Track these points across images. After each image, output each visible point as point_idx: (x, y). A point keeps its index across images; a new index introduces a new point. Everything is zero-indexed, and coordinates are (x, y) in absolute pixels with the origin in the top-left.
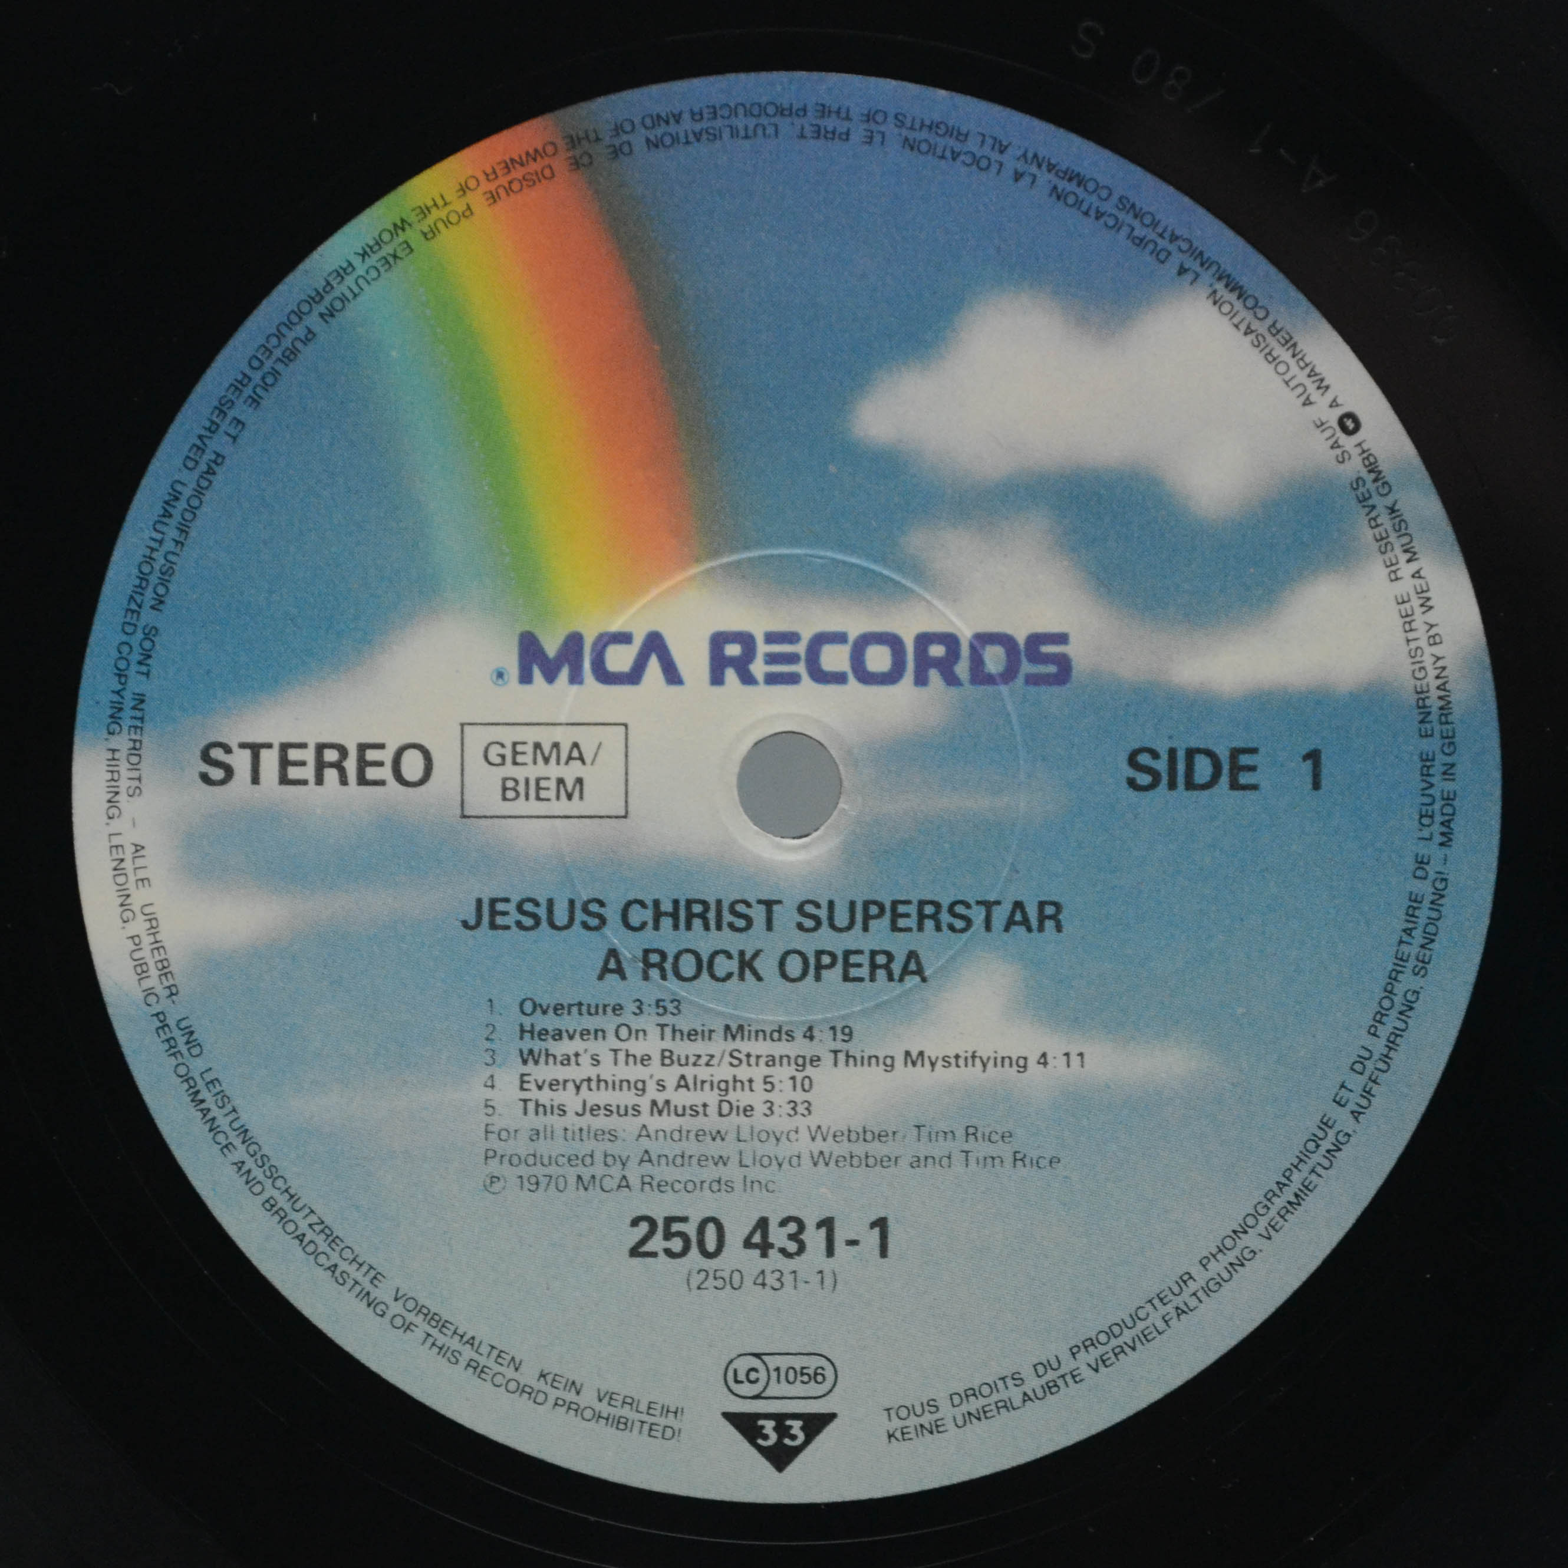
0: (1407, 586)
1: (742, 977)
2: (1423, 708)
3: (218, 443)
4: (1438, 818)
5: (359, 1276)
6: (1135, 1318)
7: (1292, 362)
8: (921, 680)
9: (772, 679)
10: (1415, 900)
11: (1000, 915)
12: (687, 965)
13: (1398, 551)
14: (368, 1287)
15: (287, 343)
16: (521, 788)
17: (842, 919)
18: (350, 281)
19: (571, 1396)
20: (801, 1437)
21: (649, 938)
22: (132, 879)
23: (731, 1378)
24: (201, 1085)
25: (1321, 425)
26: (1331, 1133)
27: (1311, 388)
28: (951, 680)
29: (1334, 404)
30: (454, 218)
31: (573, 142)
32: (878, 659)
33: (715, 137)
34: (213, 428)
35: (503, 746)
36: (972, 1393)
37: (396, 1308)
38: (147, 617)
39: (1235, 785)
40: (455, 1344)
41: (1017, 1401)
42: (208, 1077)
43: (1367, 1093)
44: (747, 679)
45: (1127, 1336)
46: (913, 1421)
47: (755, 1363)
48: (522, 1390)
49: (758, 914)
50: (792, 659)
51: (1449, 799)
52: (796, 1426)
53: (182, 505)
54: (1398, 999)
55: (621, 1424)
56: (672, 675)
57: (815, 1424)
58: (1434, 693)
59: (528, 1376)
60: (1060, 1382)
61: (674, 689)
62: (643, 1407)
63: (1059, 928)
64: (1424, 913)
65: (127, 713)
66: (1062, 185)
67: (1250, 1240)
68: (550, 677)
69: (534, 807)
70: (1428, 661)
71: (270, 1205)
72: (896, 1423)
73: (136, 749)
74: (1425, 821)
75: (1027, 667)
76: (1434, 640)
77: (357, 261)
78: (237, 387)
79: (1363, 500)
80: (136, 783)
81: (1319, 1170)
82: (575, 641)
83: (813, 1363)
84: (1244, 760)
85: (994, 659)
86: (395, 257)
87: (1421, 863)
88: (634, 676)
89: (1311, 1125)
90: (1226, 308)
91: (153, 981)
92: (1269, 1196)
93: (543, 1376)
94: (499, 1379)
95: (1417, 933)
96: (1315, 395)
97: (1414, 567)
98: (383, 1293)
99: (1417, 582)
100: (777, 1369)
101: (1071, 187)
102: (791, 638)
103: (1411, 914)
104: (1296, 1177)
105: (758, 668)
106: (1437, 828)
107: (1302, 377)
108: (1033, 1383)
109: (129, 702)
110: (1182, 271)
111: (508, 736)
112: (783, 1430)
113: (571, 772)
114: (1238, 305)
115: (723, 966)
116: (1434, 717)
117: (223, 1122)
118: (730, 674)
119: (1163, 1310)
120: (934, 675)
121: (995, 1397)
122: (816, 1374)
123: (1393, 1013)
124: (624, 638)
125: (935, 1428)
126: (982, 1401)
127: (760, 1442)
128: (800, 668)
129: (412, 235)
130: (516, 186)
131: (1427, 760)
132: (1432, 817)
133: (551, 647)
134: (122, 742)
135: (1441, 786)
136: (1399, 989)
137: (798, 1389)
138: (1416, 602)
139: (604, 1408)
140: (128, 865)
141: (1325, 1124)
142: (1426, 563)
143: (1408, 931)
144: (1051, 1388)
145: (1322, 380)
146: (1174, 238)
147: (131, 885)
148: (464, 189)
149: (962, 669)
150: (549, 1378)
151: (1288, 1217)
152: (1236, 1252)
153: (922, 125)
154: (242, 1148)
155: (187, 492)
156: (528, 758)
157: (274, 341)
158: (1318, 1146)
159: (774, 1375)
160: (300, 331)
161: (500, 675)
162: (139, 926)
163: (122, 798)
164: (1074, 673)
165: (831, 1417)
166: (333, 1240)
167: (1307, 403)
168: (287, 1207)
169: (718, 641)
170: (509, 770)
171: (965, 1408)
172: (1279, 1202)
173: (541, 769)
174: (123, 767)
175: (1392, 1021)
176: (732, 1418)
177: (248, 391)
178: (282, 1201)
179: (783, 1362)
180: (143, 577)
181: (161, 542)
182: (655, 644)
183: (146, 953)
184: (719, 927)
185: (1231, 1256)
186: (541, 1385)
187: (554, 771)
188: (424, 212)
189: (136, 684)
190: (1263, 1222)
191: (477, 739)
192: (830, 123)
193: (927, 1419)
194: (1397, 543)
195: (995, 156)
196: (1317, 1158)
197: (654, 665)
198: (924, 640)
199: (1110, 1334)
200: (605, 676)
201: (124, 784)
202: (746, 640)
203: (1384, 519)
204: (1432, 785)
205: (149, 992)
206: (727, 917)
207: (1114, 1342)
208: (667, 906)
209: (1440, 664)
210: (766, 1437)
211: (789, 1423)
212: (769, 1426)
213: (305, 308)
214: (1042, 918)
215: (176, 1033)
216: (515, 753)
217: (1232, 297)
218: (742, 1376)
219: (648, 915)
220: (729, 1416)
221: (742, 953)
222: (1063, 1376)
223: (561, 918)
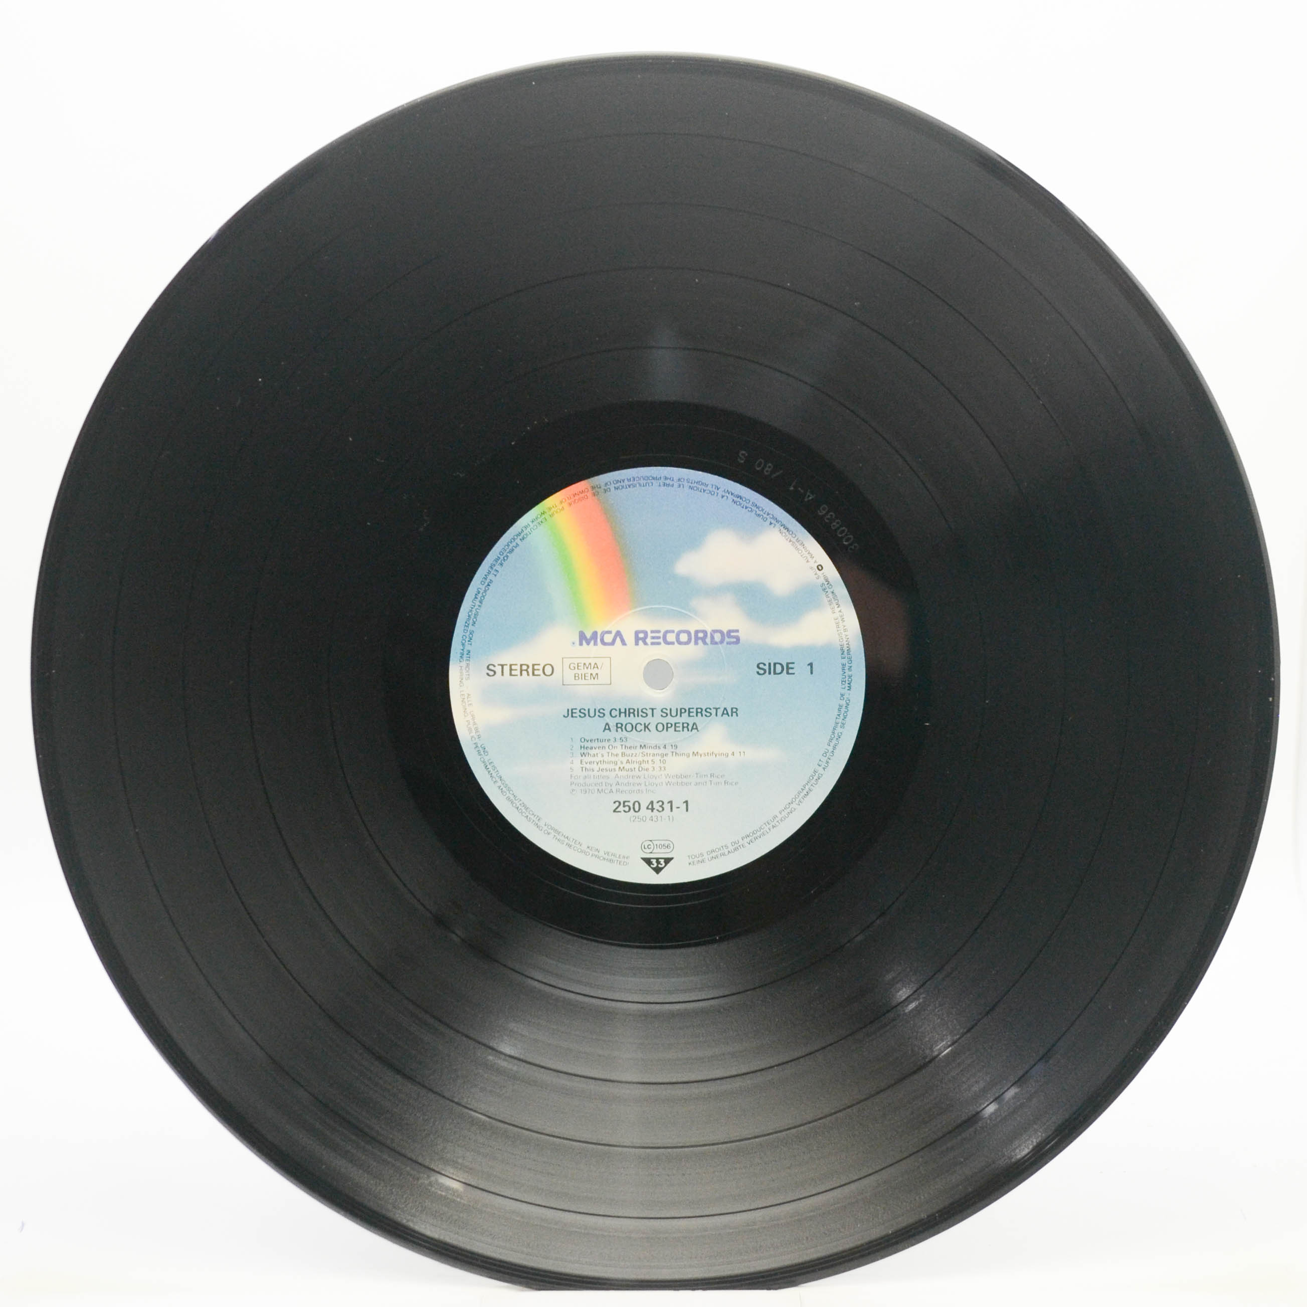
0: (837, 615)
1: (645, 730)
2: (842, 649)
3: (491, 577)
4: (847, 682)
5: (535, 819)
6: (761, 828)
7: (803, 550)
8: (696, 643)
9: (653, 644)
10: (841, 706)
11: (720, 712)
12: (629, 727)
13: (835, 604)
14: (537, 822)
15: (510, 547)
16: (580, 676)
17: (674, 713)
18: (528, 529)
19: (596, 853)
20: (664, 864)
21: (617, 720)
22: (467, 704)
23: (643, 848)
24: (488, 764)
25: (811, 568)
26: (817, 774)
27: (809, 557)
28: (705, 643)
29: (815, 562)
30: (558, 511)
31: (593, 488)
32: (684, 637)
33: (634, 486)
34: (489, 573)
35: (574, 664)
36: (713, 851)
37: (545, 828)
38: (471, 628)
39: (788, 673)
40: (562, 838)
41: (727, 853)
42: (490, 762)
43: (827, 762)
44: (645, 643)
45: (758, 834)
46: (696, 859)
47: (650, 843)
48: (582, 851)
49: (650, 712)
50: (659, 638)
51: (850, 677)
52: (662, 861)
53: (480, 595)
54: (836, 735)
55: (611, 861)
56: (624, 643)
57: (668, 861)
58: (845, 646)
59: (584, 847)
60: (739, 848)
61: (624, 647)
62: (618, 856)
63: (737, 715)
64: (843, 710)
65: (465, 655)
66: (735, 499)
67: (794, 806)
68: (588, 644)
69: (583, 682)
70: (844, 637)
71: (508, 798)
72: (691, 860)
73: (468, 665)
74: (843, 683)
75: (727, 639)
76: (845, 630)
77: (530, 524)
78: (496, 560)
79: (824, 590)
80: (468, 676)
81: (813, 785)
82: (595, 633)
83: (667, 843)
84: (790, 666)
85: (717, 637)
86: (542, 522)
87: (842, 695)
88: (613, 643)
89: (811, 772)
90: (784, 534)
91: (473, 734)
92: (799, 793)
93: (588, 847)
94: (575, 849)
95: (842, 716)
96: (810, 559)
97: (839, 609)
98: (541, 824)
99: (840, 613)
100: (657, 845)
101: (739, 499)
102: (659, 632)
103: (839, 710)
104: (807, 787)
105: (649, 640)
106: (847, 685)
107: (806, 554)
108: (731, 848)
109: (465, 653)
110: (771, 524)
111: (576, 661)
112: (658, 862)
113: (594, 672)
114: (787, 533)
115: (639, 727)
116: (846, 653)
117: (494, 775)
118: (641, 642)
119: (768, 826)
120: (700, 642)
121: (720, 852)
122: (668, 846)
123: (835, 739)
124: (609, 632)
125: (703, 861)
126: (716, 854)
127: (652, 866)
128: (661, 640)
129: (546, 516)
130: (577, 501)
131: (844, 665)
132: (845, 682)
133: (588, 635)
134: (464, 664)
135: (848, 673)
136: (836, 732)
137: (663, 850)
138: (840, 619)
139: (606, 856)
140: (466, 700)
141: (815, 772)
142: (842, 608)
143: (839, 715)
144: (735, 849)
145: (812, 555)
146: (768, 514)
147: (467, 706)
148: (561, 502)
149: (708, 640)
150: (590, 848)
151: (805, 798)
152: (790, 809)
153: (695, 482)
154: (500, 782)
155: (481, 591)
156: (582, 668)
157: (507, 547)
158: (813, 778)
159: (655, 846)
160: (514, 544)
161: (574, 643)
162: (469, 718)
163: (464, 681)
164: (741, 641)
165: (672, 859)
166: (527, 809)
167: (808, 561)
168: (513, 799)
169: (637, 633)
170: (576, 671)
171: (711, 855)
172: (802, 795)
173: (586, 671)
174: (464, 671)
175: (834, 741)
176: (644, 859)
177: (499, 561)
178: (512, 797)
179: (658, 843)
180: (469, 616)
181: (474, 606)
182: (618, 634)
183: (471, 726)
184: (638, 716)
185: (789, 810)
186: (588, 850)
187: (589, 671)
188: (550, 509)
189: (468, 647)
190: (797, 800)
191: (567, 662)
192: (668, 482)
193: (700, 859)
194: (834, 602)
195: (716, 491)
196: (813, 781)
197: (618, 640)
198: (697, 632)
199: (753, 833)
200: (604, 643)
201: (464, 676)
202: (646, 633)
203: (830, 595)
204: (845, 673)
205: (472, 737)
206: (640, 713)
207: (754, 836)
208: (623, 710)
209: (847, 637)
210: (653, 864)
211: (660, 860)
212: (654, 861)
213: (516, 537)
214: (732, 712)
215: (480, 749)
216: (578, 666)
217: (786, 531)
218: (646, 847)
219: (617, 713)
220: (643, 859)
221: (645, 724)
222: (740, 846)
223: (592, 714)
